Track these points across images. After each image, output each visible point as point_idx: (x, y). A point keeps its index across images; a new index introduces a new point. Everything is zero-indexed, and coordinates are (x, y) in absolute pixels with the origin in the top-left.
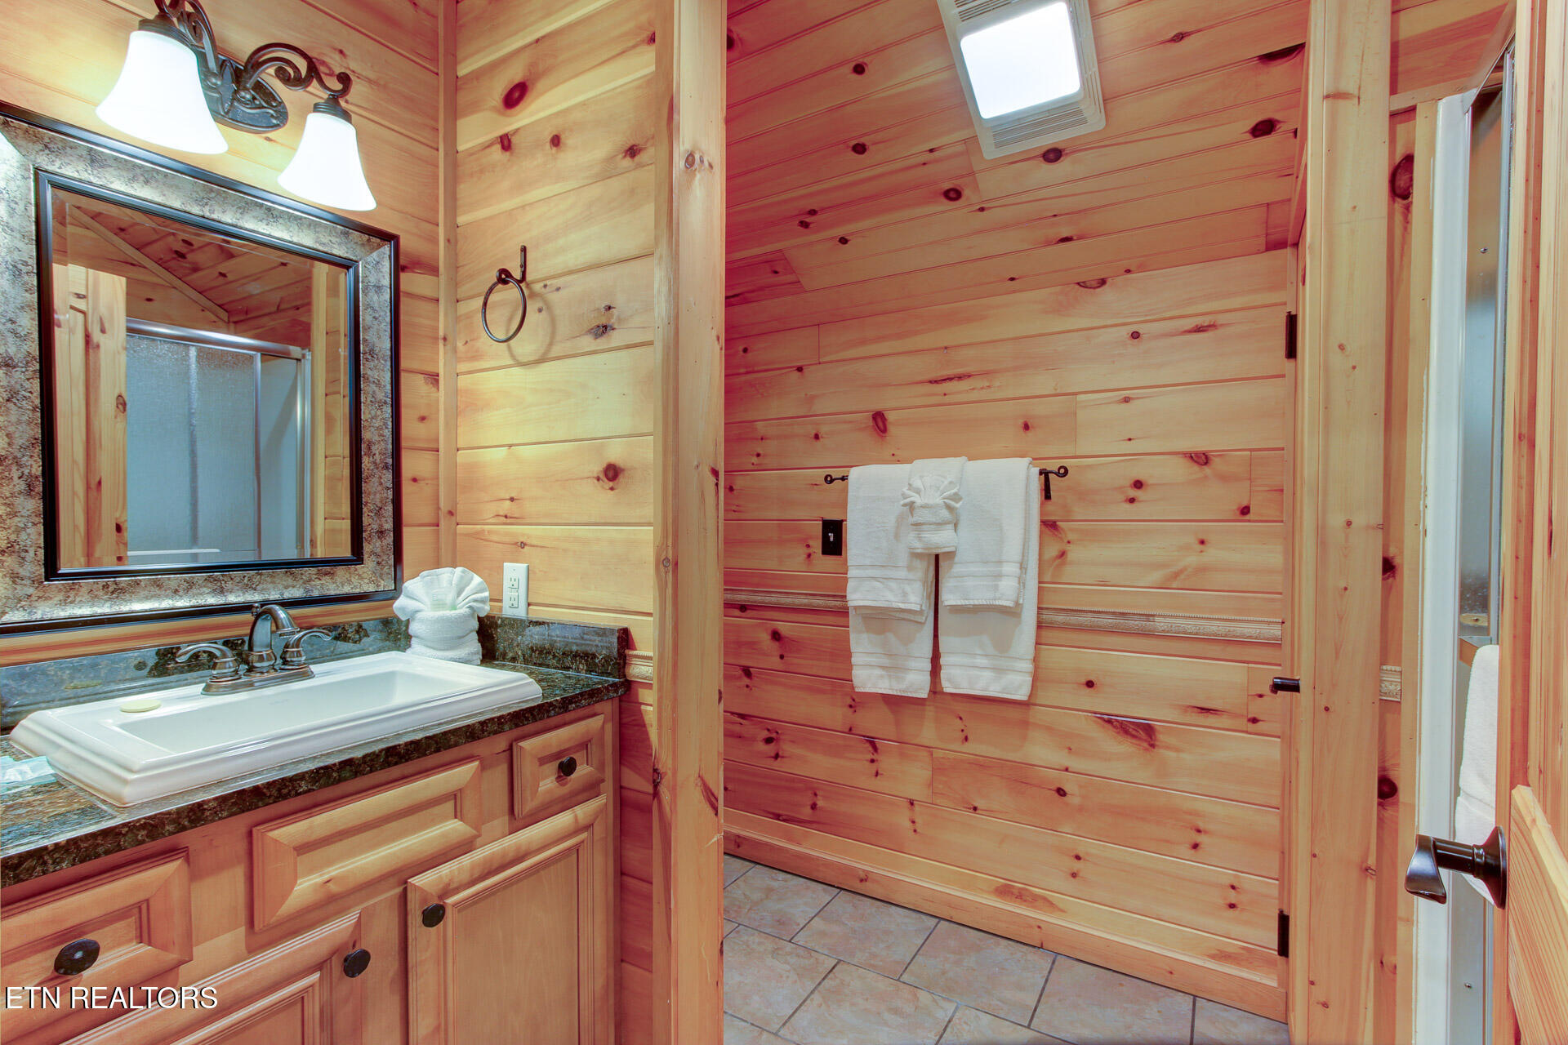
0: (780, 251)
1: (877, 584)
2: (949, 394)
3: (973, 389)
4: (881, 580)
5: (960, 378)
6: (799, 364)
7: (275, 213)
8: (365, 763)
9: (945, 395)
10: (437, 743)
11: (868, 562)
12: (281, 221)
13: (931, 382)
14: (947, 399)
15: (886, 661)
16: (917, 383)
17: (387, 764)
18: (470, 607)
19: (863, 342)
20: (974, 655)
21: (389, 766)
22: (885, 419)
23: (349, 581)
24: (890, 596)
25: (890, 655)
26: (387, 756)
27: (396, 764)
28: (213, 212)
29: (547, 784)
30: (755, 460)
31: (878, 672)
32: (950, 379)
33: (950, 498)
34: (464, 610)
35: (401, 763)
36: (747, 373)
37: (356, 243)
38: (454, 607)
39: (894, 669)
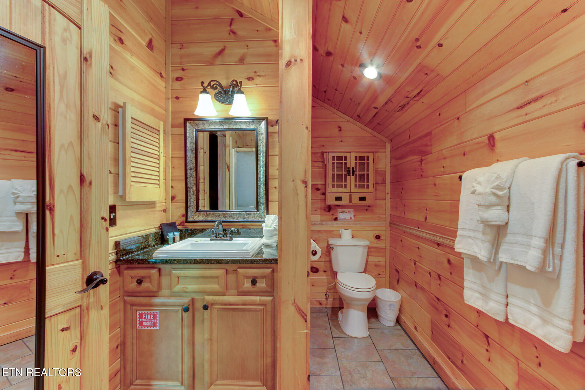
0: (420, 64)
1: (471, 241)
2: (529, 114)
3: (544, 106)
4: (474, 239)
5: (536, 100)
6: (457, 116)
7: (236, 122)
8: (189, 261)
9: (526, 115)
10: (208, 261)
11: (467, 227)
12: (238, 124)
13: (518, 108)
14: (528, 118)
15: (481, 289)
16: (510, 111)
17: (194, 263)
18: (274, 227)
19: (484, 93)
20: (529, 302)
21: (195, 264)
22: (494, 138)
23: (254, 217)
24: (477, 250)
25: (483, 287)
26: (195, 261)
27: (197, 264)
28: (224, 127)
29: (247, 285)
30: (442, 170)
31: (477, 295)
32: (529, 103)
33: (494, 188)
34: (273, 228)
35: (198, 264)
36: (441, 126)
37: (256, 123)
38: (270, 227)
39: (485, 296)
